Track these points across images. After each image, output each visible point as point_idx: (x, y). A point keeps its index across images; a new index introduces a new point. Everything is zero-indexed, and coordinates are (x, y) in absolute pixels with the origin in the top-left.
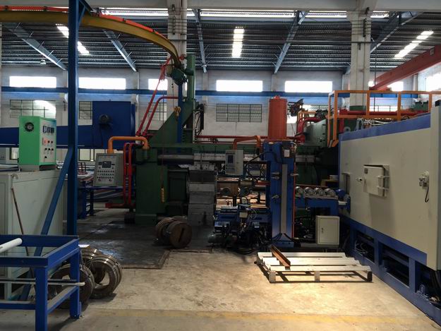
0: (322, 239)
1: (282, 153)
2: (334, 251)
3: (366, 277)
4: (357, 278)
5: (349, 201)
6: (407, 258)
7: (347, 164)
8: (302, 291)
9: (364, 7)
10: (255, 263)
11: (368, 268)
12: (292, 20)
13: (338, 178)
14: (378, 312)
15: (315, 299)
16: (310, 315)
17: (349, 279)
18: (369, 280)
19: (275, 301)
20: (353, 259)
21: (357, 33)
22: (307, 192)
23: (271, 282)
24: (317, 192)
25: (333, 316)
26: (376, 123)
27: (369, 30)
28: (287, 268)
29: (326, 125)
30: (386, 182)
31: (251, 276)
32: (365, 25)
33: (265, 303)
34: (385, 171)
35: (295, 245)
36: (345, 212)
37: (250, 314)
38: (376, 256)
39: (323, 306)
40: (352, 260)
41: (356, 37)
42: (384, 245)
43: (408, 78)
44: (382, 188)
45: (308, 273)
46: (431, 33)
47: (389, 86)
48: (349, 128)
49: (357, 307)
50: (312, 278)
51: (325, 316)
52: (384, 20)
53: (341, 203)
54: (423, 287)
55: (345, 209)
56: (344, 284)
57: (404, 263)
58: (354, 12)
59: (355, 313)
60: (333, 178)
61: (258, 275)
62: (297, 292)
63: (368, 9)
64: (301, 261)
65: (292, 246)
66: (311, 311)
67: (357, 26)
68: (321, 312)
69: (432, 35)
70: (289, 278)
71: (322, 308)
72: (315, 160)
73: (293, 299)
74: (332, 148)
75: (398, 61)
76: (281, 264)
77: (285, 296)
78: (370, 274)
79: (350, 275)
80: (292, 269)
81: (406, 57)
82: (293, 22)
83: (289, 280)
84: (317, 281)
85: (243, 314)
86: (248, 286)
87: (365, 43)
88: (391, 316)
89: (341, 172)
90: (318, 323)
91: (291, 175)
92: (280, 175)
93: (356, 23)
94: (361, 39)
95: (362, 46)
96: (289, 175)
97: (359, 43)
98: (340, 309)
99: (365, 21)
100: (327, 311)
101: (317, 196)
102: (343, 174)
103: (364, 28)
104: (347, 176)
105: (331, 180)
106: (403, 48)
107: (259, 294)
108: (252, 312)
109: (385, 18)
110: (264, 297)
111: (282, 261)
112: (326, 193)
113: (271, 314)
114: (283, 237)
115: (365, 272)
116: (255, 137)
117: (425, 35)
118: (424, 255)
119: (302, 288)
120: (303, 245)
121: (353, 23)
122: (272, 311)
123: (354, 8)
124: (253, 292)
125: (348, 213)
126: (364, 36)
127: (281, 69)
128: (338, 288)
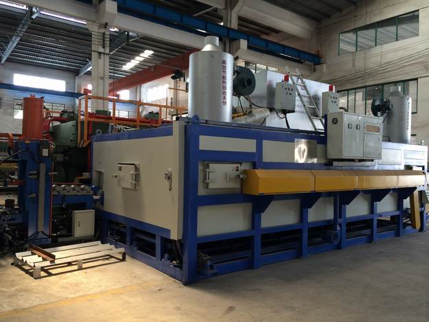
0: (78, 232)
1: (40, 153)
2: (90, 241)
3: (121, 258)
4: (113, 260)
5: (102, 195)
6: (153, 236)
7: (100, 163)
8: (68, 280)
9: (104, 22)
10: (12, 264)
11: (122, 250)
12: (24, 12)
13: (91, 175)
14: (135, 281)
15: (82, 283)
16: (82, 296)
17: (107, 262)
18: (124, 259)
19: (45, 294)
20: (109, 244)
21: (97, 43)
22: (64, 189)
23: (35, 279)
24: (74, 189)
25: (101, 293)
26: (126, 128)
27: (108, 43)
28: (51, 262)
29: (76, 126)
30: (137, 177)
31: (11, 278)
32: (104, 38)
33: (36, 297)
34: (137, 169)
35: (53, 241)
36: (98, 205)
37: (24, 309)
38: (128, 239)
39: (91, 287)
40: (108, 246)
41: (96, 47)
42: (134, 228)
43: (133, 88)
44: (134, 182)
45: (69, 264)
46: (152, 52)
47: (118, 93)
48: (101, 131)
49: (119, 282)
50: (76, 267)
51: (95, 294)
52: (115, 34)
53: (95, 197)
54: (166, 256)
55: (99, 203)
56: (104, 266)
57: (152, 240)
58: (94, 24)
59: (118, 286)
60: (86, 175)
61: (20, 275)
62: (65, 281)
63: (106, 24)
64: (63, 254)
65: (50, 242)
66: (82, 293)
67: (96, 37)
68: (91, 292)
69: (153, 54)
70: (53, 272)
71: (91, 289)
72: (64, 159)
73: (62, 287)
74: (82, 148)
75: (125, 71)
76: (44, 260)
77: (54, 287)
78: (124, 255)
79: (107, 259)
80: (57, 262)
81: (131, 69)
82: (25, 14)
83: (53, 273)
84: (80, 269)
85: (16, 311)
86: (13, 286)
87: (104, 54)
88: (146, 282)
89: (94, 170)
90: (91, 300)
91: (49, 173)
92: (38, 174)
93: (97, 34)
94: (101, 50)
95: (102, 55)
96: (47, 173)
97: (100, 53)
98: (106, 287)
99: (104, 34)
100: (95, 290)
101: (74, 193)
102: (96, 171)
103: (104, 41)
104: (100, 173)
105: (84, 177)
106: (130, 62)
107: (26, 290)
108: (26, 307)
109: (115, 32)
110: (33, 292)
111: (45, 256)
112: (82, 190)
113: (46, 304)
114: (41, 235)
115: (120, 253)
116: (7, 135)
117: (148, 53)
118: (168, 231)
119: (68, 277)
120: (60, 240)
121: (93, 33)
122: (46, 302)
123: (94, 19)
124: (21, 290)
125: (101, 206)
126: (104, 48)
127: (8, 60)
128: (100, 271)
